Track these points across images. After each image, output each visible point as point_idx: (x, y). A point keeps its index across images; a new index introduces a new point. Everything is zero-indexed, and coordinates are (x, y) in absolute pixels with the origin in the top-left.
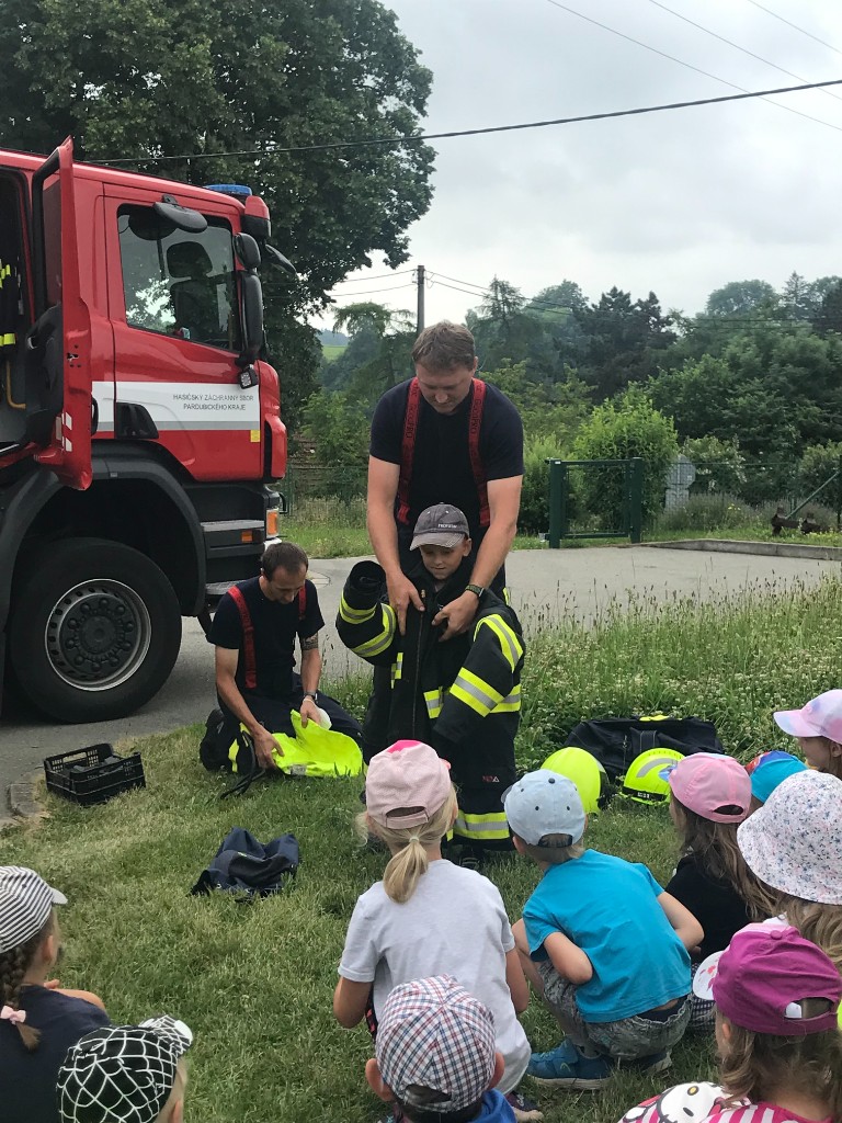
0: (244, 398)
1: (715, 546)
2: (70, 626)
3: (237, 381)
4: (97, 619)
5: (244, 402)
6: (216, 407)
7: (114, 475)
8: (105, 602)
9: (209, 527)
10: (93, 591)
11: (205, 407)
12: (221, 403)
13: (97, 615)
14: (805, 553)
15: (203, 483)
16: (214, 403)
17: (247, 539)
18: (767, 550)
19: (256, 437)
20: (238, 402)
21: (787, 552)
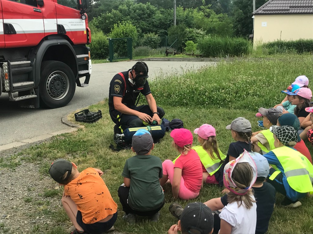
0: (82, 22)
1: (153, 59)
2: (52, 84)
3: (81, 18)
4: (57, 81)
5: (82, 23)
6: (78, 25)
7: (59, 44)
8: (59, 77)
9: (78, 56)
10: (55, 74)
11: (75, 25)
12: (78, 24)
13: (57, 80)
14: (176, 60)
15: (76, 45)
16: (77, 24)
17: (86, 59)
18: (166, 60)
19: (85, 33)
20: (81, 23)
21: (172, 60)
